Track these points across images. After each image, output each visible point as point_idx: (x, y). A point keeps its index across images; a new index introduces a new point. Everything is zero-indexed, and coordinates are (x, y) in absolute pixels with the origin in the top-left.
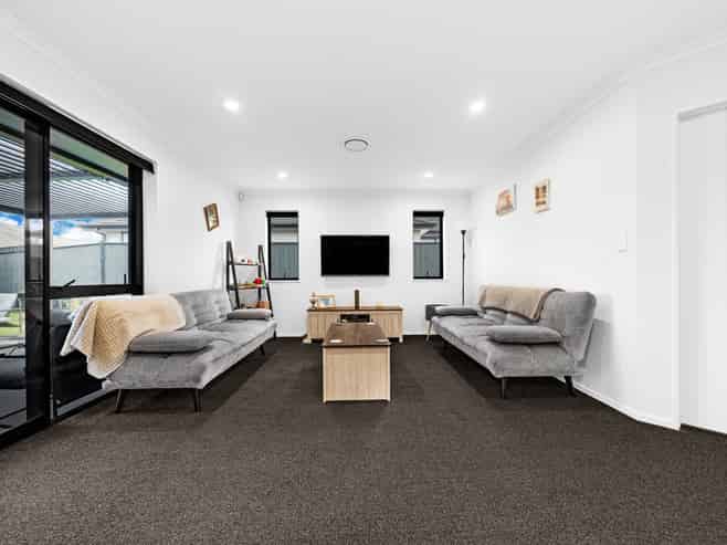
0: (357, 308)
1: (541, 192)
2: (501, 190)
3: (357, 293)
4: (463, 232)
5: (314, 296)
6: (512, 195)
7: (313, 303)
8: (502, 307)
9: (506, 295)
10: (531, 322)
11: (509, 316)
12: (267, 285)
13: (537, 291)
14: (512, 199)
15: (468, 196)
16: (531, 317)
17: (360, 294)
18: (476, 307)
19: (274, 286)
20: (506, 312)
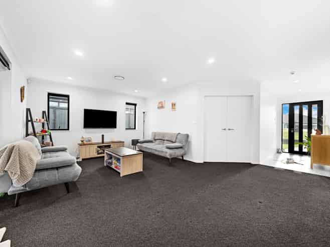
0: (103, 142)
1: (173, 105)
2: (160, 101)
3: (103, 136)
4: (144, 113)
5: (83, 138)
6: (164, 103)
7: (82, 141)
8: (163, 139)
9: (164, 135)
10: (173, 142)
11: (165, 141)
12: (50, 133)
13: (175, 134)
14: (164, 105)
15: (145, 99)
16: (174, 141)
17: (105, 137)
18: (152, 140)
19: (53, 133)
20: (164, 140)
